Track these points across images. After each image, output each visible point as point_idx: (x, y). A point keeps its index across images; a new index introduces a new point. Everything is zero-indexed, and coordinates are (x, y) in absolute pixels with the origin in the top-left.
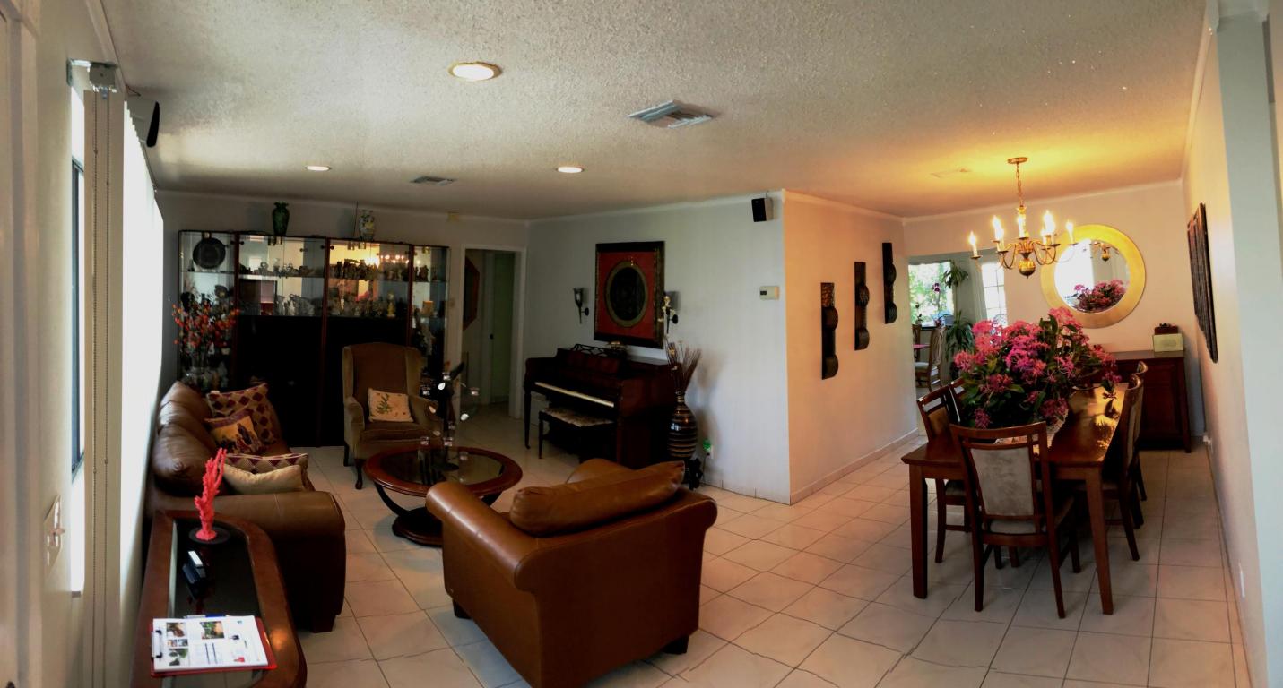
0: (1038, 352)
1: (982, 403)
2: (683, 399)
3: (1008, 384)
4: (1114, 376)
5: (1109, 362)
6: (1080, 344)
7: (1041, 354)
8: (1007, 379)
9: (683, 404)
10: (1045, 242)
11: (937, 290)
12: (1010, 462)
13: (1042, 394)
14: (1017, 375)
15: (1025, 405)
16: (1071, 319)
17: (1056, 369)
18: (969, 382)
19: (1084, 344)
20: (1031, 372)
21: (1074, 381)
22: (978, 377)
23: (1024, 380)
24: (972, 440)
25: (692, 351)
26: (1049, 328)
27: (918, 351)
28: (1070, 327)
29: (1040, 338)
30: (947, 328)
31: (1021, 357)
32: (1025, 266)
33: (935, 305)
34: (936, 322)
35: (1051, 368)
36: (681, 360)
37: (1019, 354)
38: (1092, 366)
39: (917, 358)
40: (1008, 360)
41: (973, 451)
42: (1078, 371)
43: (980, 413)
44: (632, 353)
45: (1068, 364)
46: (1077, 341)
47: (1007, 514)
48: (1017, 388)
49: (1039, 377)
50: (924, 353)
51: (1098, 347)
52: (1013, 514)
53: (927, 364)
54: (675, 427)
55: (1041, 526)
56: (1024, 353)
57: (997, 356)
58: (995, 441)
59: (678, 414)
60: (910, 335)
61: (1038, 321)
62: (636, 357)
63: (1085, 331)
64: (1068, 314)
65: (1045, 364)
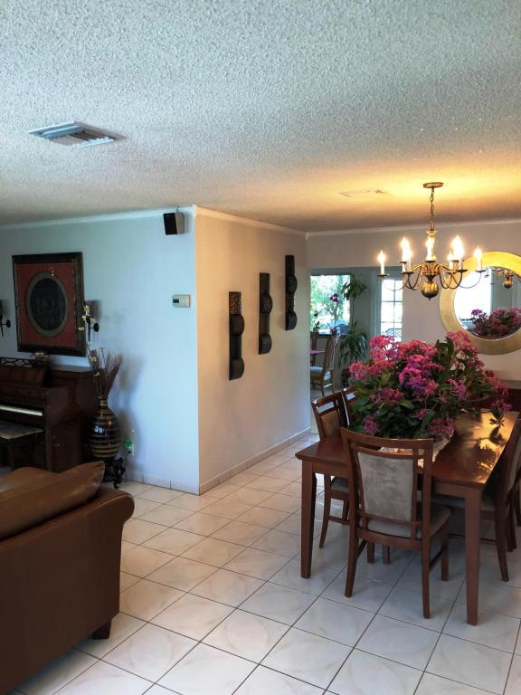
0: (432, 372)
1: (372, 411)
2: (106, 403)
3: (399, 399)
4: (504, 404)
5: (501, 390)
6: (474, 369)
7: (435, 375)
8: (398, 394)
9: (106, 408)
10: (451, 266)
11: (336, 300)
12: (394, 470)
13: (431, 412)
14: (409, 392)
15: (412, 420)
16: (468, 344)
17: (448, 391)
18: (361, 390)
19: (478, 370)
20: (423, 391)
21: (463, 404)
22: (370, 387)
23: (415, 397)
24: (359, 444)
25: (113, 356)
26: (445, 350)
27: (313, 356)
28: (466, 351)
29: (435, 359)
30: (342, 337)
31: (415, 375)
32: (428, 287)
33: (332, 314)
34: (332, 330)
35: (443, 389)
36: (103, 366)
37: (413, 372)
38: (482, 392)
39: (313, 363)
40: (401, 377)
41: (359, 454)
42: (469, 394)
43: (369, 420)
44: (56, 363)
45: (460, 388)
46: (472, 365)
47: (386, 516)
48: (407, 404)
49: (430, 396)
50: (320, 359)
51: (490, 374)
52: (391, 517)
53: (321, 369)
54: (98, 430)
55: (417, 531)
56: (418, 371)
57: (391, 371)
58: (380, 448)
59: (102, 417)
60: (307, 341)
61: (435, 343)
62: (61, 366)
63: (480, 357)
64: (466, 338)
65: (437, 385)
